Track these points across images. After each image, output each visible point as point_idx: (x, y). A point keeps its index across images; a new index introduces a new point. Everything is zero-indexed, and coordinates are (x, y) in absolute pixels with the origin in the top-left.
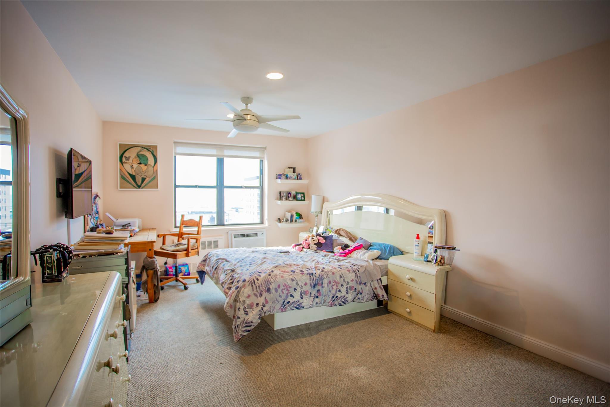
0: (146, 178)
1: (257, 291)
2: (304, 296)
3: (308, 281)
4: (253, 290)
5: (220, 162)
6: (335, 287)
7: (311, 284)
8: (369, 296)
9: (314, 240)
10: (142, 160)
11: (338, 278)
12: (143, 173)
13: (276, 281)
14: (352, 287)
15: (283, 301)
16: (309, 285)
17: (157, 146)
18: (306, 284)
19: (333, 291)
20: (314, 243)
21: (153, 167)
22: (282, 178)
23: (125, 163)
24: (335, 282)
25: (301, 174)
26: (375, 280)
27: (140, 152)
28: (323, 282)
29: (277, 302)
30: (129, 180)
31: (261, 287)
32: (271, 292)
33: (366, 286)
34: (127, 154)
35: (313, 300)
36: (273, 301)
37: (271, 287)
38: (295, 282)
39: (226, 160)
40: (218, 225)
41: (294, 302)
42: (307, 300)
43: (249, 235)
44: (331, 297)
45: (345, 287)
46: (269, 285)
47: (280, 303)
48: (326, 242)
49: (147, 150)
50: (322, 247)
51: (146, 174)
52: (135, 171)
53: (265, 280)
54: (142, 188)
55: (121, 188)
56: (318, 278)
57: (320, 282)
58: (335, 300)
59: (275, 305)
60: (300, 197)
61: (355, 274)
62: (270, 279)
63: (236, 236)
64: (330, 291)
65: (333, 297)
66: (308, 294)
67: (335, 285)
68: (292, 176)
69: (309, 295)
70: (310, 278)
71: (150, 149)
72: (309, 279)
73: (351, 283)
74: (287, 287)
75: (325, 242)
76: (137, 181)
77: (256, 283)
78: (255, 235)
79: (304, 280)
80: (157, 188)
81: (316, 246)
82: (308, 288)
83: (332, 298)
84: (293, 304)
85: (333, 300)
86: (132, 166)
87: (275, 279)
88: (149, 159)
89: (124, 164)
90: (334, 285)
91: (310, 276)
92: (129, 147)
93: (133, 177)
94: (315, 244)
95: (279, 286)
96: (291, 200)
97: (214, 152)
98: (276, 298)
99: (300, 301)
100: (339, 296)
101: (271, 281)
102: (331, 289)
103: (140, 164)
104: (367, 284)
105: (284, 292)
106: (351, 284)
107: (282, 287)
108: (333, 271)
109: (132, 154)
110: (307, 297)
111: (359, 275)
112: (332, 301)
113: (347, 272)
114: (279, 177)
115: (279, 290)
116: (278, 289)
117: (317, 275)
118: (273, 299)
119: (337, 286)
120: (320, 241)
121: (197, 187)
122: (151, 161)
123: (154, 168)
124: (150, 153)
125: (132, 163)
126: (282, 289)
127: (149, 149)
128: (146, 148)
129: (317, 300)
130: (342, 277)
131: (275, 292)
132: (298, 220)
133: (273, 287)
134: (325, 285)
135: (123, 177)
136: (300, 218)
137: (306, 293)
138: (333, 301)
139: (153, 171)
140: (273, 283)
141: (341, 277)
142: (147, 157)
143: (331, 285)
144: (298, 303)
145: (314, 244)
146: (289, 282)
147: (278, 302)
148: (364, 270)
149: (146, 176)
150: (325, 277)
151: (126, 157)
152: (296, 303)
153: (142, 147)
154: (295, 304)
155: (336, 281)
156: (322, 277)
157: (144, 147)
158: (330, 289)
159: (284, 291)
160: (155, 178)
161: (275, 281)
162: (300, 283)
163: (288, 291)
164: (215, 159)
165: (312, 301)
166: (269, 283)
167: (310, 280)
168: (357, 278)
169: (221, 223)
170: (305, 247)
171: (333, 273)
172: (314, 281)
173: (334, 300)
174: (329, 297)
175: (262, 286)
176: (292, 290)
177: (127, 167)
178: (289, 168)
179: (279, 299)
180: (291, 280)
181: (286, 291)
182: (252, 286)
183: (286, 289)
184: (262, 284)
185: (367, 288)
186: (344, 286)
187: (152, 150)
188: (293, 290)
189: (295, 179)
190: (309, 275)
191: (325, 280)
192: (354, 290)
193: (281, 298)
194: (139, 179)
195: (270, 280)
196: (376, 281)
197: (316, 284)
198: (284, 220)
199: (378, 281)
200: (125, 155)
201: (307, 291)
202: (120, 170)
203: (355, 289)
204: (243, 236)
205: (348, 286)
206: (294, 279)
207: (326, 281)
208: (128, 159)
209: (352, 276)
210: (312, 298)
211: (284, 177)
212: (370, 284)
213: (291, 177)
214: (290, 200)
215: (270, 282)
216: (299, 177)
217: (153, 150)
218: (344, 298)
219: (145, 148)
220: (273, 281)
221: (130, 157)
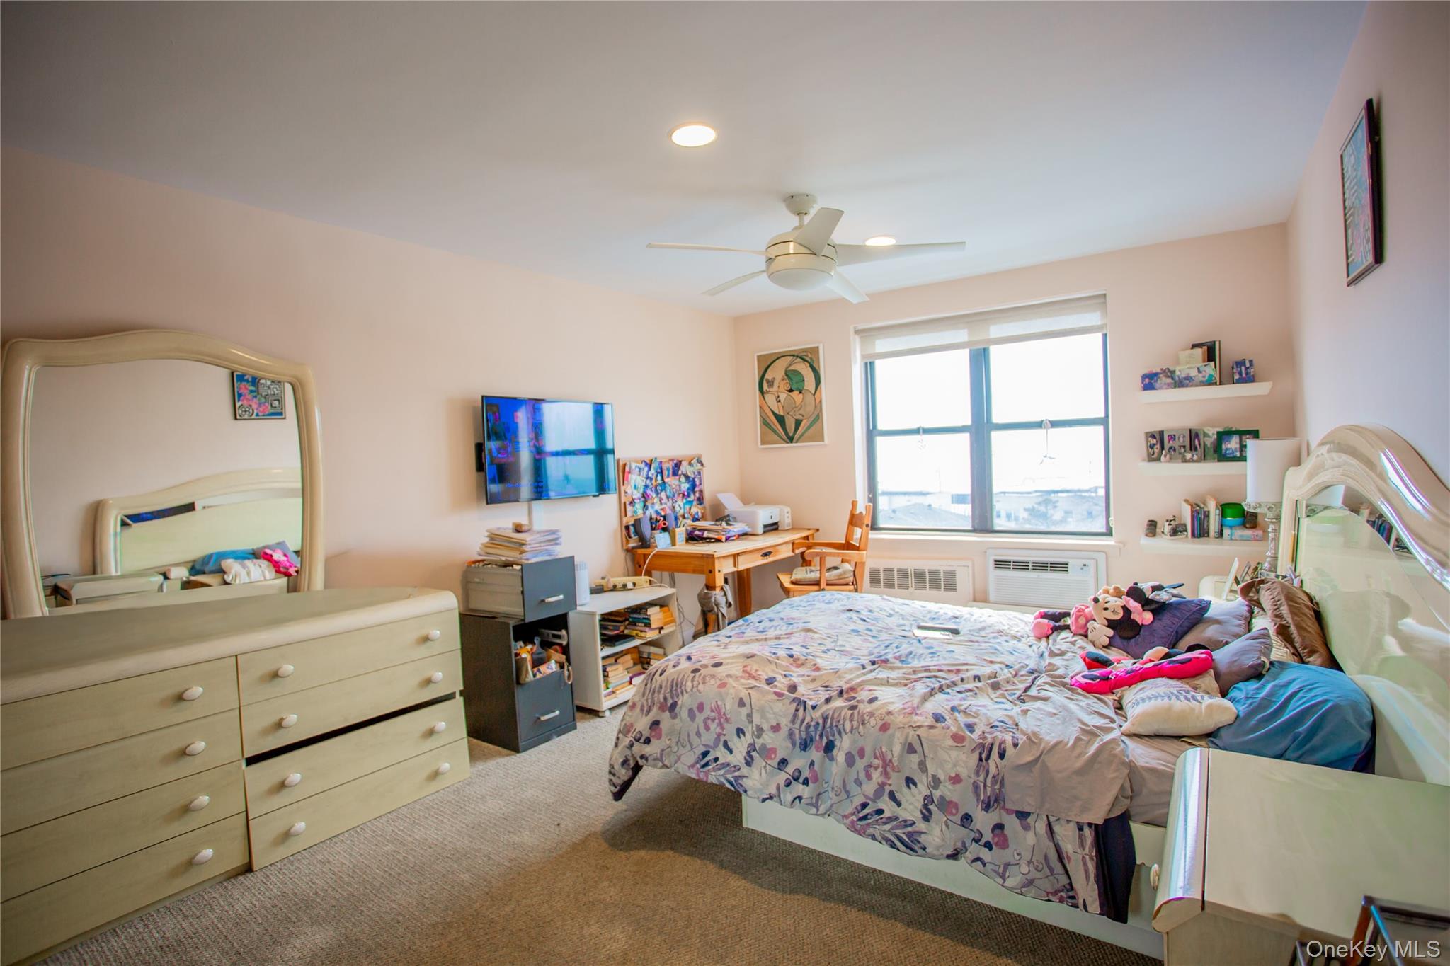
0: (802, 421)
1: (647, 700)
2: (759, 761)
3: (785, 722)
4: (644, 695)
5: (980, 360)
6: (877, 776)
7: (791, 734)
8: (1038, 875)
9: (1106, 609)
10: (794, 382)
11: (897, 749)
12: (797, 409)
13: (698, 690)
14: (950, 802)
15: (703, 749)
16: (784, 732)
17: (818, 347)
18: (776, 728)
19: (870, 788)
20: (1107, 619)
21: (814, 395)
22: (1157, 385)
23: (768, 392)
24: (884, 760)
25: (1251, 362)
26: (1068, 821)
27: (790, 365)
28: (837, 743)
29: (688, 747)
30: (774, 427)
31: (656, 694)
32: (676, 714)
33: (1026, 828)
34: (768, 376)
35: (782, 783)
36: (679, 740)
37: (679, 703)
38: (744, 711)
39: (994, 350)
40: (974, 531)
41: (729, 765)
42: (761, 774)
43: (1041, 566)
44: (858, 800)
45: (920, 793)
46: (678, 696)
47: (695, 753)
48: (1157, 624)
49: (801, 360)
50: (1133, 640)
51: (801, 412)
52: (783, 407)
53: (673, 680)
54: (796, 442)
55: (763, 443)
56: (818, 723)
57: (821, 736)
58: (869, 821)
59: (682, 750)
60: (1238, 446)
61: (981, 760)
62: (687, 681)
63: (1001, 565)
64: (858, 783)
65: (864, 806)
66: (772, 759)
67: (880, 769)
68: (1193, 373)
69: (775, 763)
70: (795, 716)
71: (807, 356)
72: (791, 716)
73: (948, 784)
74: (721, 716)
75: (1152, 622)
76: (787, 427)
77: (654, 680)
78: (1062, 567)
79: (774, 714)
80: (823, 441)
81: (1111, 632)
82: (778, 743)
83: (859, 808)
84: (723, 768)
85: (861, 815)
86: (778, 397)
87: (699, 684)
88: (806, 379)
89: (766, 396)
90: (876, 768)
91: (797, 710)
92: (773, 359)
93: (781, 420)
94: (1111, 624)
95: (701, 707)
96: (1191, 461)
97: (962, 335)
98: (689, 736)
99: (741, 770)
100: (887, 814)
101: (685, 686)
102: (862, 776)
103: (791, 390)
104: (1030, 820)
105: (712, 729)
106: (946, 790)
107: (707, 712)
108: (887, 719)
109: (777, 373)
110: (765, 767)
111: (993, 770)
112: (854, 818)
113: (950, 742)
114: (1150, 381)
115: (700, 718)
116: (697, 712)
117: (817, 715)
118: (680, 733)
119: (885, 774)
120: (1134, 616)
121: (921, 431)
122: (810, 383)
123: (816, 396)
124: (808, 365)
125: (777, 392)
126: (708, 718)
127: (804, 357)
128: (800, 355)
129: (799, 789)
130: (915, 752)
131: (688, 719)
132: (1226, 532)
133: (685, 701)
134: (840, 756)
135: (765, 423)
136: (1244, 525)
137: (767, 752)
138: (861, 819)
139: (813, 403)
140: (687, 692)
141: (911, 749)
142: (802, 374)
143: (865, 762)
144: (736, 774)
145: (1106, 623)
146: (729, 706)
147: (692, 749)
148: (1029, 758)
149: (803, 416)
150: (848, 731)
151: (768, 381)
152: (733, 769)
153: (793, 355)
154: (728, 771)
155: (889, 757)
156: (832, 723)
157: (796, 354)
158: (860, 775)
159: (713, 726)
160: (818, 418)
161: (695, 690)
162: (757, 719)
163: (723, 728)
164: (964, 355)
165: (778, 788)
166: (679, 690)
167: (793, 721)
168: (981, 778)
169: (983, 524)
170: (1073, 628)
171: (885, 727)
172: (803, 728)
173: (865, 818)
174: (852, 802)
175: (659, 692)
176: (730, 730)
177: (770, 399)
178: (1194, 346)
179: (695, 741)
180: (738, 700)
181: (718, 726)
182: (646, 685)
183: (717, 721)
184: (661, 687)
185: (1030, 838)
186: (919, 785)
187: (809, 357)
188: (735, 732)
189: (1210, 383)
190: (798, 705)
191: (845, 737)
192: (957, 819)
193: (699, 740)
194: (790, 424)
195: (684, 683)
196: (1073, 826)
197: (811, 740)
198: (1167, 529)
199: (1081, 829)
200: (766, 377)
201: (773, 750)
202: (760, 407)
203: (967, 819)
204: (1022, 566)
205: (934, 792)
206: (747, 701)
207: (844, 745)
208: (771, 383)
209: (965, 763)
210: (782, 777)
211: (1169, 380)
212: (1049, 825)
213: (1188, 378)
214: (1185, 461)
215: (683, 688)
216: (1240, 373)
217: (811, 358)
218: (910, 829)
219: (797, 357)
220: (689, 690)
221: (774, 378)
